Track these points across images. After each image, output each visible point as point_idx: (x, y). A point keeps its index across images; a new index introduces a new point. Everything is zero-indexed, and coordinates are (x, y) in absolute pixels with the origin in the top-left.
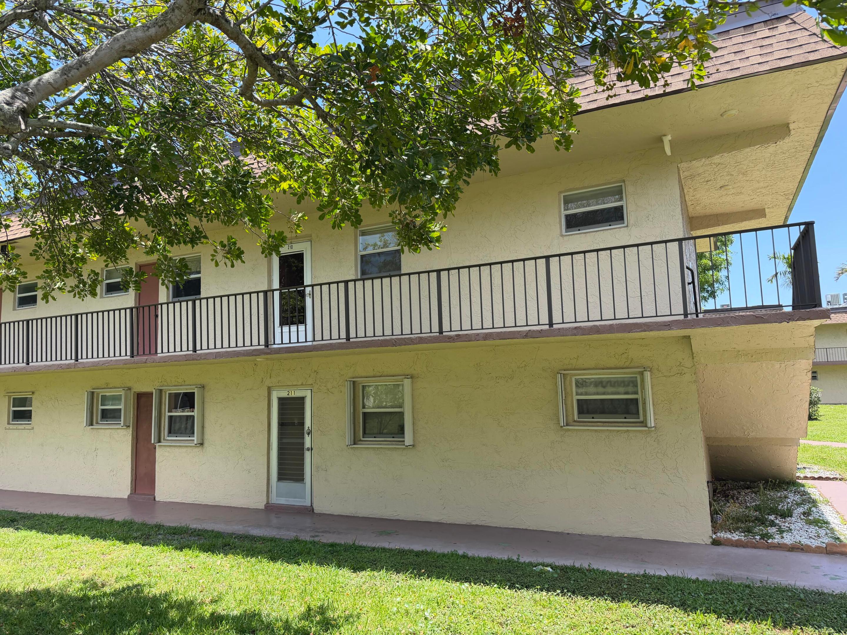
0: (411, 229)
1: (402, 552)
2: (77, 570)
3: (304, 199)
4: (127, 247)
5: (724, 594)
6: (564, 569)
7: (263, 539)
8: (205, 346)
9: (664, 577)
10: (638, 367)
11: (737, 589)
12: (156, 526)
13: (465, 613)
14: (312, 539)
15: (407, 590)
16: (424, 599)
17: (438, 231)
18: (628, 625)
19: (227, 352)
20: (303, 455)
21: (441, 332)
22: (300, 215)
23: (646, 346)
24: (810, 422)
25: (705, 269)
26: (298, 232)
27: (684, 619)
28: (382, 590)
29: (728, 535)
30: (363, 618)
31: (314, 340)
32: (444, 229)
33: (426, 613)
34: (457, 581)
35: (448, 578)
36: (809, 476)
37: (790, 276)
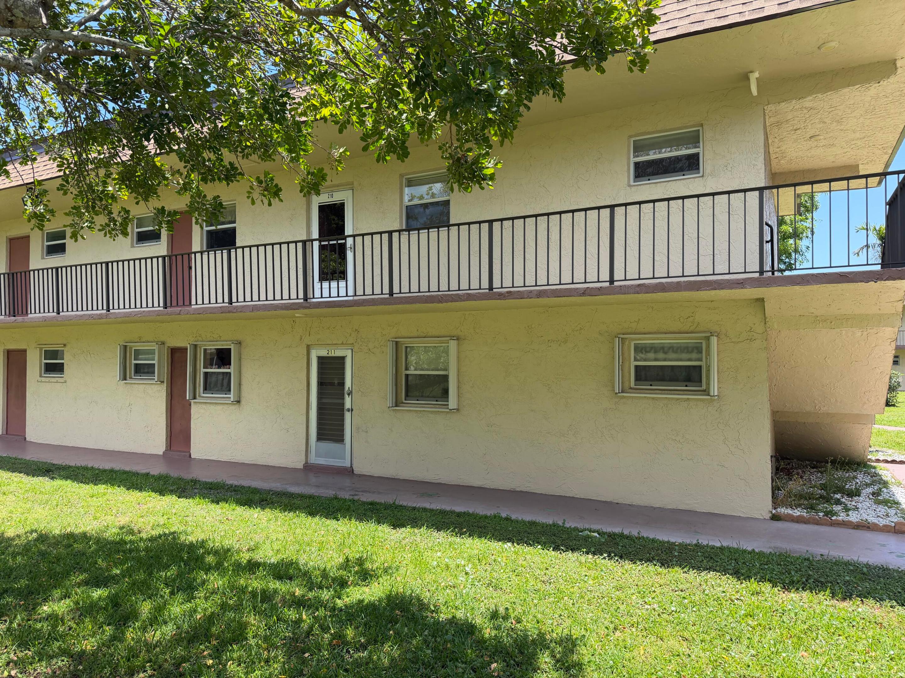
0: (462, 164)
1: (443, 513)
2: (113, 517)
3: (346, 128)
4: (158, 185)
5: (781, 565)
6: (612, 536)
7: (302, 496)
8: (241, 298)
9: (717, 548)
10: (704, 332)
11: (795, 561)
12: (192, 481)
13: (507, 571)
14: (352, 497)
15: (447, 546)
16: (465, 555)
17: (492, 167)
18: (677, 589)
19: (264, 305)
20: (343, 415)
21: (491, 288)
22: (341, 150)
23: (715, 309)
24: (887, 408)
25: (785, 237)
26: (339, 169)
27: (737, 586)
28: (422, 546)
29: (789, 511)
30: (402, 571)
31: (355, 295)
32: (499, 166)
33: (467, 568)
34: (500, 540)
35: (490, 538)
36: (881, 459)
37: (879, 249)
